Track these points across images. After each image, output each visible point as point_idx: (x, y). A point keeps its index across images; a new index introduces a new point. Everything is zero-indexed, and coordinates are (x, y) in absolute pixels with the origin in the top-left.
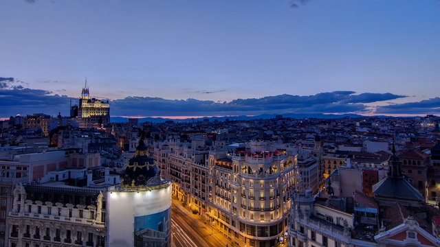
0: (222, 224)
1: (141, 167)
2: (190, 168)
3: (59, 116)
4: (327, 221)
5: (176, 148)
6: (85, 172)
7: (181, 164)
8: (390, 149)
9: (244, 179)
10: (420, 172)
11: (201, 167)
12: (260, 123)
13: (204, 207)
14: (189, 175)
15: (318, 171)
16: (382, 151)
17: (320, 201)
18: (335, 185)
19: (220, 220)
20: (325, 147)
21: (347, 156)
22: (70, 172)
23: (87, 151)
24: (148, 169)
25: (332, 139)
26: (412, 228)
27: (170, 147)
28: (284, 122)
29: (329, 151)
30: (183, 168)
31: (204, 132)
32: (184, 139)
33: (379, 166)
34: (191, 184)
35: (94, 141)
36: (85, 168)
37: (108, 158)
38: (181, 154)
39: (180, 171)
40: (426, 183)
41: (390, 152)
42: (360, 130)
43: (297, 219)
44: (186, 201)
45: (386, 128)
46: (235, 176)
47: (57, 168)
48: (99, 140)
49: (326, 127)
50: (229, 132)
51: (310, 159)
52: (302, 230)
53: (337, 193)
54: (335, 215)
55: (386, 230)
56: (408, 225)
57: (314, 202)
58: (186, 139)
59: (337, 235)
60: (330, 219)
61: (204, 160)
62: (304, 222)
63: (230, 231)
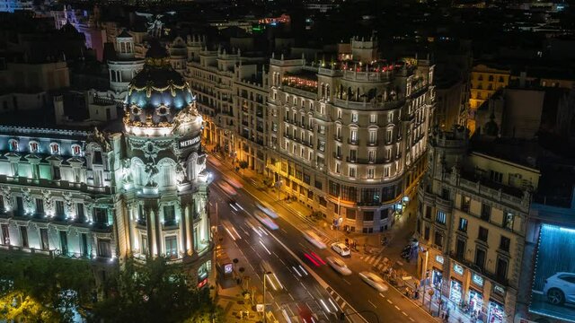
0: (295, 185)
4: (492, 180)
5: (202, 52)
7: (215, 83)
9: (340, 110)
13: (260, 156)
14: (231, 101)
19: (291, 178)
22: (15, 98)
30: (219, 89)
34: (235, 119)
38: (213, 65)
46: (323, 105)
52: (446, 194)
54: (506, 169)
60: (497, 176)
63: (310, 194)
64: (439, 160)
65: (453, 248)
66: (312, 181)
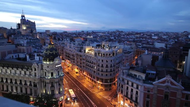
0: (89, 78)
1: (51, 53)
2: (75, 54)
3: (11, 28)
4: (134, 77)
5: (68, 44)
6: (26, 55)
7: (71, 52)
8: (165, 46)
9: (99, 59)
10: (176, 56)
11: (80, 53)
12: (108, 33)
13: (81, 70)
14: (74, 57)
15: (133, 56)
16: (162, 47)
17: (132, 68)
18: (139, 62)
19: (88, 76)
20: (137, 45)
21: (146, 49)
22: (18, 55)
23: (26, 45)
24: (54, 53)
25: (140, 41)
26: (168, 79)
27: (65, 44)
28: (119, 33)
29: (139, 47)
30: (71, 53)
31: (81, 37)
32: (72, 40)
33: (159, 54)
34: (75, 61)
35: (29, 41)
36: (25, 53)
37: (36, 48)
38: (70, 47)
39: (70, 55)
40: (178, 61)
41: (165, 48)
42: (153, 37)
43: (122, 76)
44: (73, 68)
45: (165, 37)
46: (95, 58)
47: (12, 52)
48: (32, 40)
49: (138, 36)
50: (93, 37)
51: (130, 50)
52: (123, 80)
53: (140, 65)
54: (138, 74)
55: (158, 80)
56: (167, 78)
57: (129, 69)
58: (73, 40)
59: (138, 82)
60: (136, 76)
61: (81, 50)
62: (124, 77)
63: (92, 80)
64: (122, 71)
65: (125, 94)
66: (93, 77)
